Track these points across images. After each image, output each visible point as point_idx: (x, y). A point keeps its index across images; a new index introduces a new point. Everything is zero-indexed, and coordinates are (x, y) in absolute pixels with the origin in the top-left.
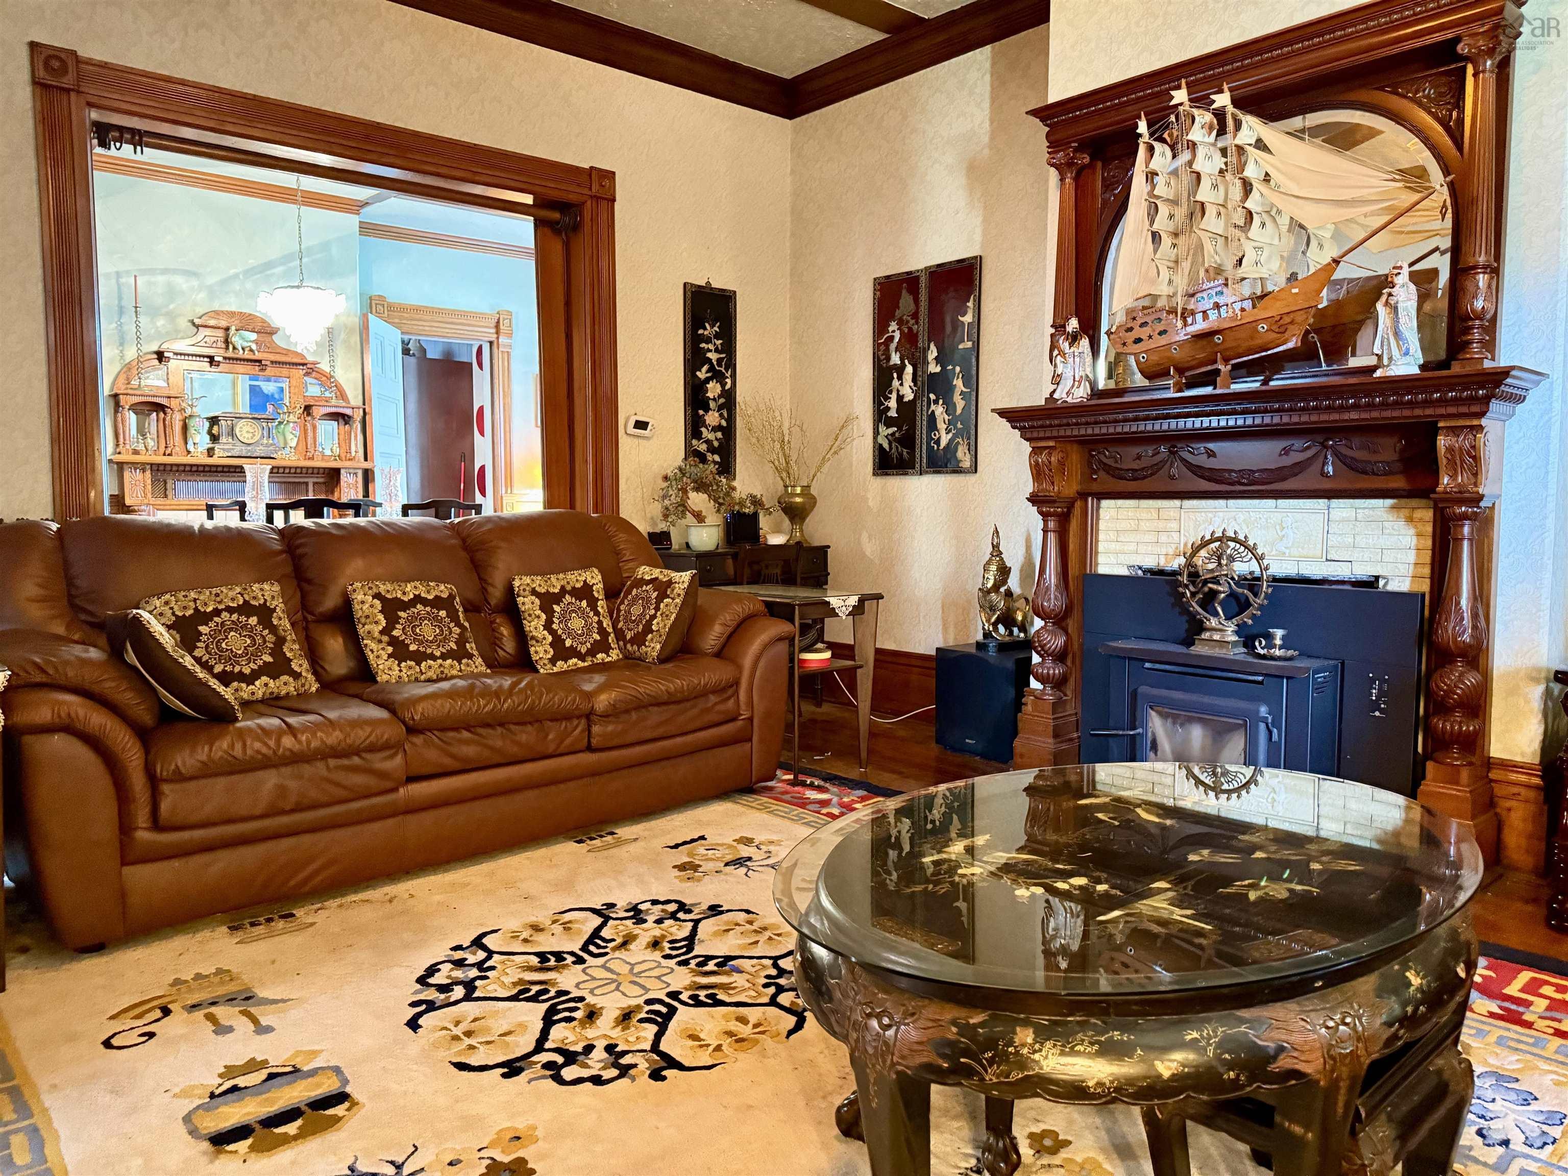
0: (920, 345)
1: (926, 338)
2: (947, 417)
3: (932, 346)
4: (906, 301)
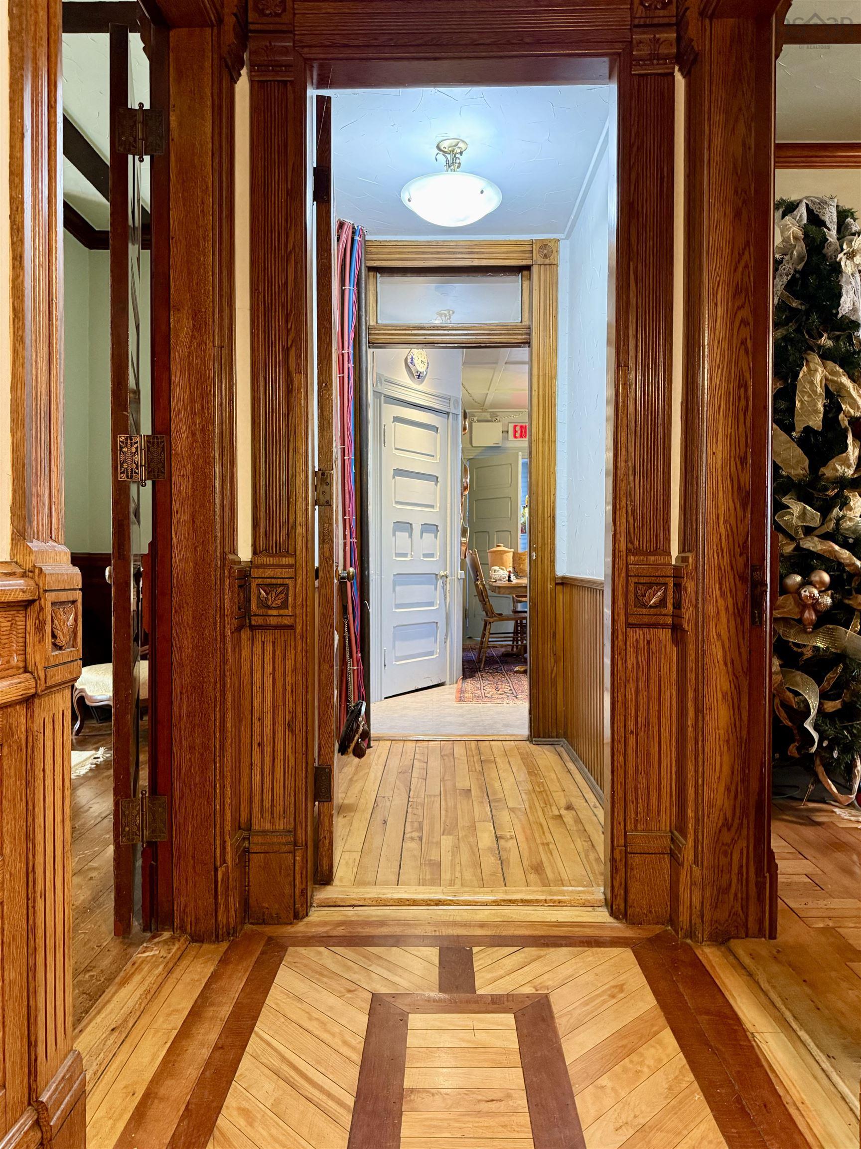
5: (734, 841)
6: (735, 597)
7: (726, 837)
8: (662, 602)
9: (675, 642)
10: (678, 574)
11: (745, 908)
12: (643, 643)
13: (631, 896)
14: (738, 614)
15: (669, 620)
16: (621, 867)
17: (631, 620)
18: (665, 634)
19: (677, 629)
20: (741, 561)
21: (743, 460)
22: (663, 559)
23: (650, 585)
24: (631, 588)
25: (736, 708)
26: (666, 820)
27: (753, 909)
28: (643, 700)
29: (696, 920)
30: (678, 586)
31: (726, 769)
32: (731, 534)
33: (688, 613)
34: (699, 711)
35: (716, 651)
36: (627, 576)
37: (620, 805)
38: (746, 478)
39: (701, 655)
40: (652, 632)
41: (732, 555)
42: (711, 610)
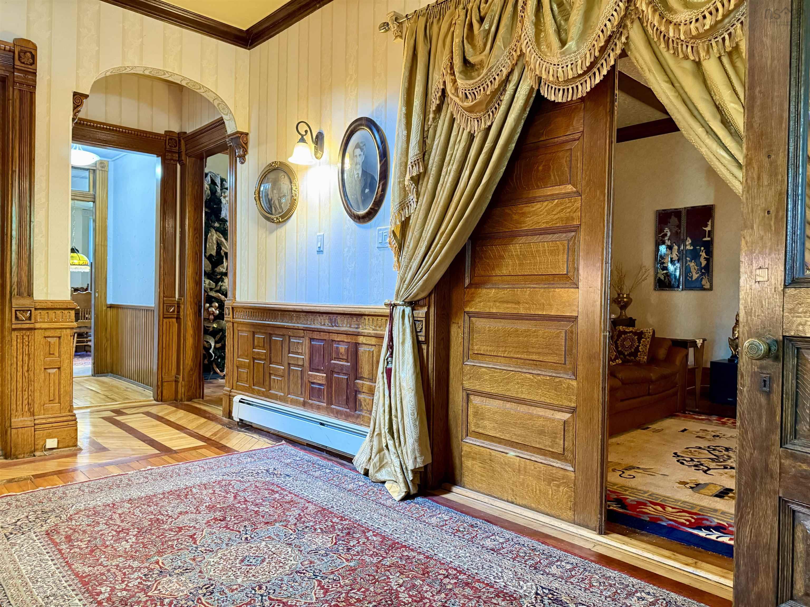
0: (682, 237)
1: (685, 235)
2: (696, 268)
3: (688, 239)
4: (674, 220)
5: (193, 374)
6: (194, 309)
7: (191, 373)
8: (174, 311)
9: (177, 322)
10: (179, 304)
11: (196, 391)
12: (168, 323)
13: (163, 394)
14: (195, 313)
15: (176, 316)
16: (160, 387)
17: (165, 316)
18: (174, 320)
19: (178, 318)
20: (196, 300)
21: (197, 273)
22: (173, 299)
23: (170, 306)
24: (165, 307)
25: (194, 339)
26: (174, 372)
27: (198, 391)
28: (168, 339)
29: (183, 396)
30: (179, 307)
31: (192, 355)
32: (193, 293)
33: (182, 313)
34: (184, 340)
35: (189, 324)
36: (164, 304)
37: (160, 370)
38: (197, 278)
39: (185, 325)
40: (170, 320)
41: (194, 299)
42: (188, 313)
